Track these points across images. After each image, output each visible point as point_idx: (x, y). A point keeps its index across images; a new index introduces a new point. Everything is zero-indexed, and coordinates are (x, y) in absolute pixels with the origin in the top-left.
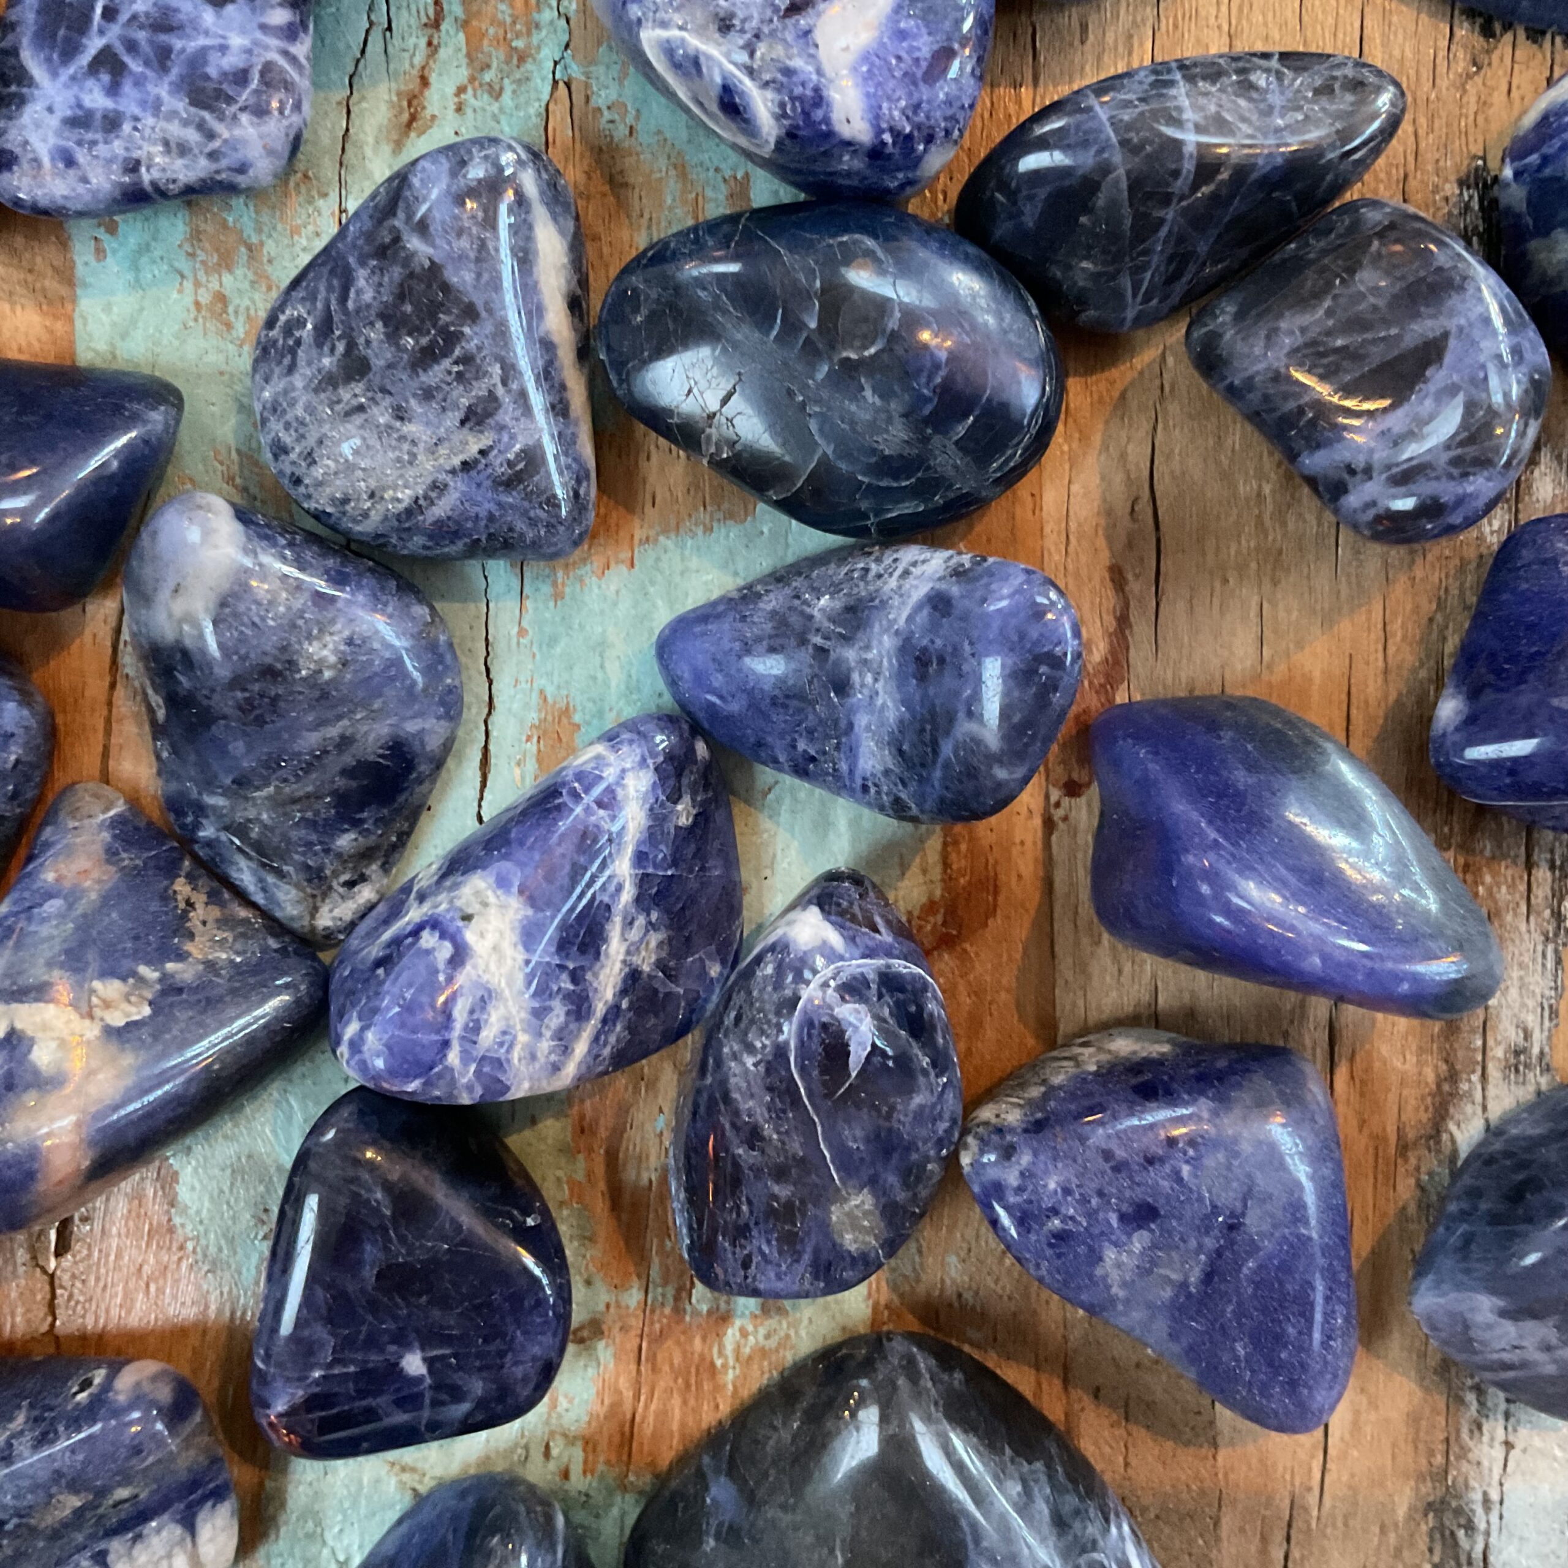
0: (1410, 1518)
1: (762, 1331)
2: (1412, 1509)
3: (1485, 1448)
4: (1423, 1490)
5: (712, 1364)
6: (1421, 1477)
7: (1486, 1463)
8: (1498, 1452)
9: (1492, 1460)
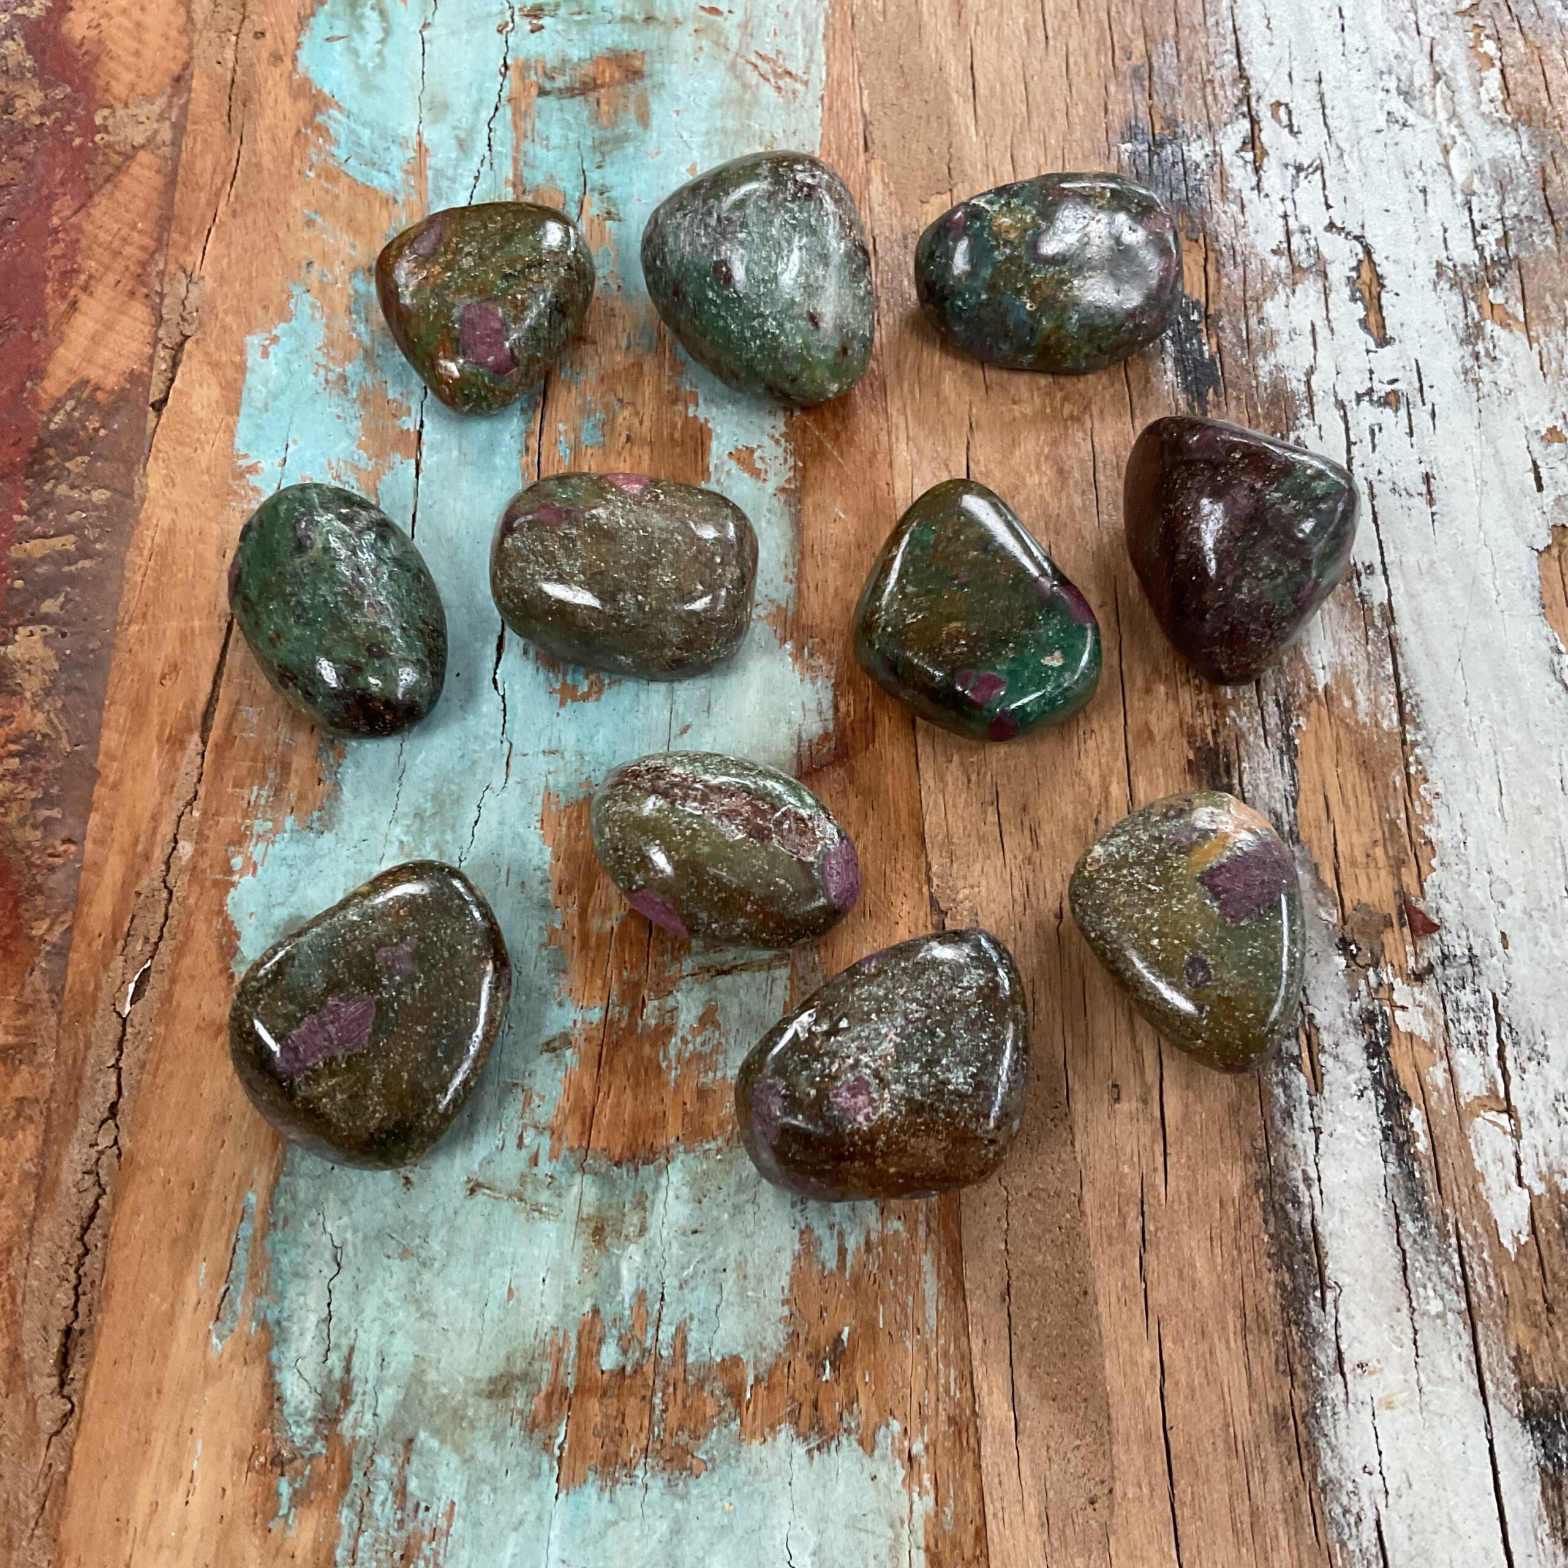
0: (1243, 1193)
1: (699, 1040)
2: (1245, 1186)
3: (1298, 1133)
4: (1251, 1170)
5: (659, 1066)
6: (1247, 1158)
7: (1300, 1146)
8: (1310, 1137)
9: (1305, 1144)
